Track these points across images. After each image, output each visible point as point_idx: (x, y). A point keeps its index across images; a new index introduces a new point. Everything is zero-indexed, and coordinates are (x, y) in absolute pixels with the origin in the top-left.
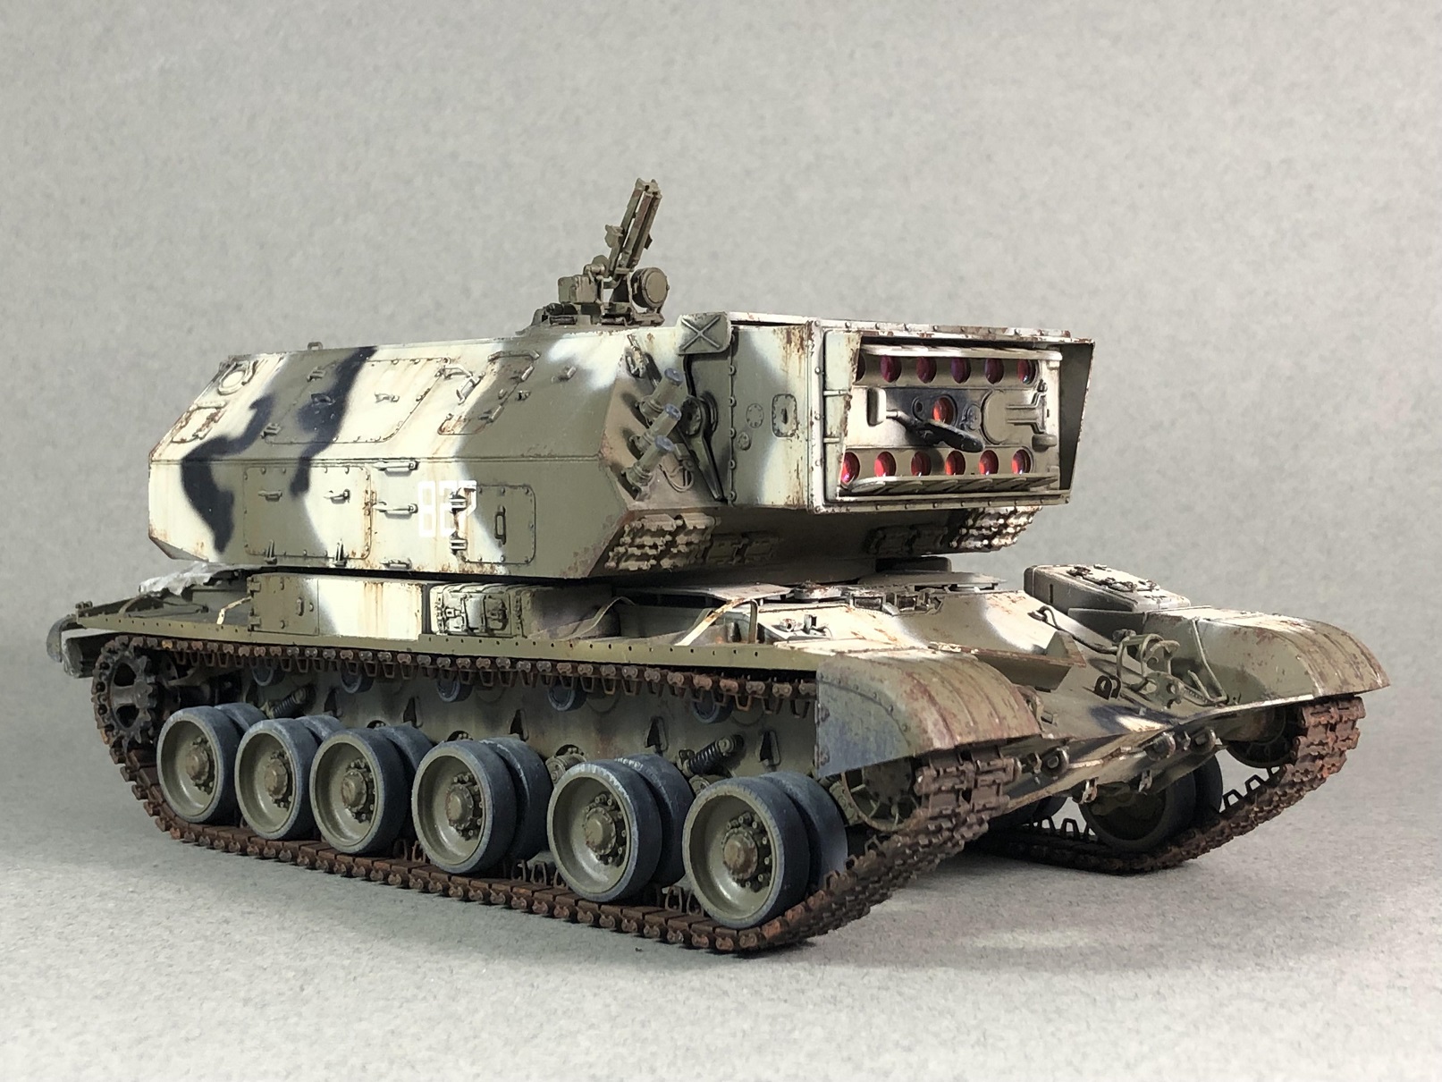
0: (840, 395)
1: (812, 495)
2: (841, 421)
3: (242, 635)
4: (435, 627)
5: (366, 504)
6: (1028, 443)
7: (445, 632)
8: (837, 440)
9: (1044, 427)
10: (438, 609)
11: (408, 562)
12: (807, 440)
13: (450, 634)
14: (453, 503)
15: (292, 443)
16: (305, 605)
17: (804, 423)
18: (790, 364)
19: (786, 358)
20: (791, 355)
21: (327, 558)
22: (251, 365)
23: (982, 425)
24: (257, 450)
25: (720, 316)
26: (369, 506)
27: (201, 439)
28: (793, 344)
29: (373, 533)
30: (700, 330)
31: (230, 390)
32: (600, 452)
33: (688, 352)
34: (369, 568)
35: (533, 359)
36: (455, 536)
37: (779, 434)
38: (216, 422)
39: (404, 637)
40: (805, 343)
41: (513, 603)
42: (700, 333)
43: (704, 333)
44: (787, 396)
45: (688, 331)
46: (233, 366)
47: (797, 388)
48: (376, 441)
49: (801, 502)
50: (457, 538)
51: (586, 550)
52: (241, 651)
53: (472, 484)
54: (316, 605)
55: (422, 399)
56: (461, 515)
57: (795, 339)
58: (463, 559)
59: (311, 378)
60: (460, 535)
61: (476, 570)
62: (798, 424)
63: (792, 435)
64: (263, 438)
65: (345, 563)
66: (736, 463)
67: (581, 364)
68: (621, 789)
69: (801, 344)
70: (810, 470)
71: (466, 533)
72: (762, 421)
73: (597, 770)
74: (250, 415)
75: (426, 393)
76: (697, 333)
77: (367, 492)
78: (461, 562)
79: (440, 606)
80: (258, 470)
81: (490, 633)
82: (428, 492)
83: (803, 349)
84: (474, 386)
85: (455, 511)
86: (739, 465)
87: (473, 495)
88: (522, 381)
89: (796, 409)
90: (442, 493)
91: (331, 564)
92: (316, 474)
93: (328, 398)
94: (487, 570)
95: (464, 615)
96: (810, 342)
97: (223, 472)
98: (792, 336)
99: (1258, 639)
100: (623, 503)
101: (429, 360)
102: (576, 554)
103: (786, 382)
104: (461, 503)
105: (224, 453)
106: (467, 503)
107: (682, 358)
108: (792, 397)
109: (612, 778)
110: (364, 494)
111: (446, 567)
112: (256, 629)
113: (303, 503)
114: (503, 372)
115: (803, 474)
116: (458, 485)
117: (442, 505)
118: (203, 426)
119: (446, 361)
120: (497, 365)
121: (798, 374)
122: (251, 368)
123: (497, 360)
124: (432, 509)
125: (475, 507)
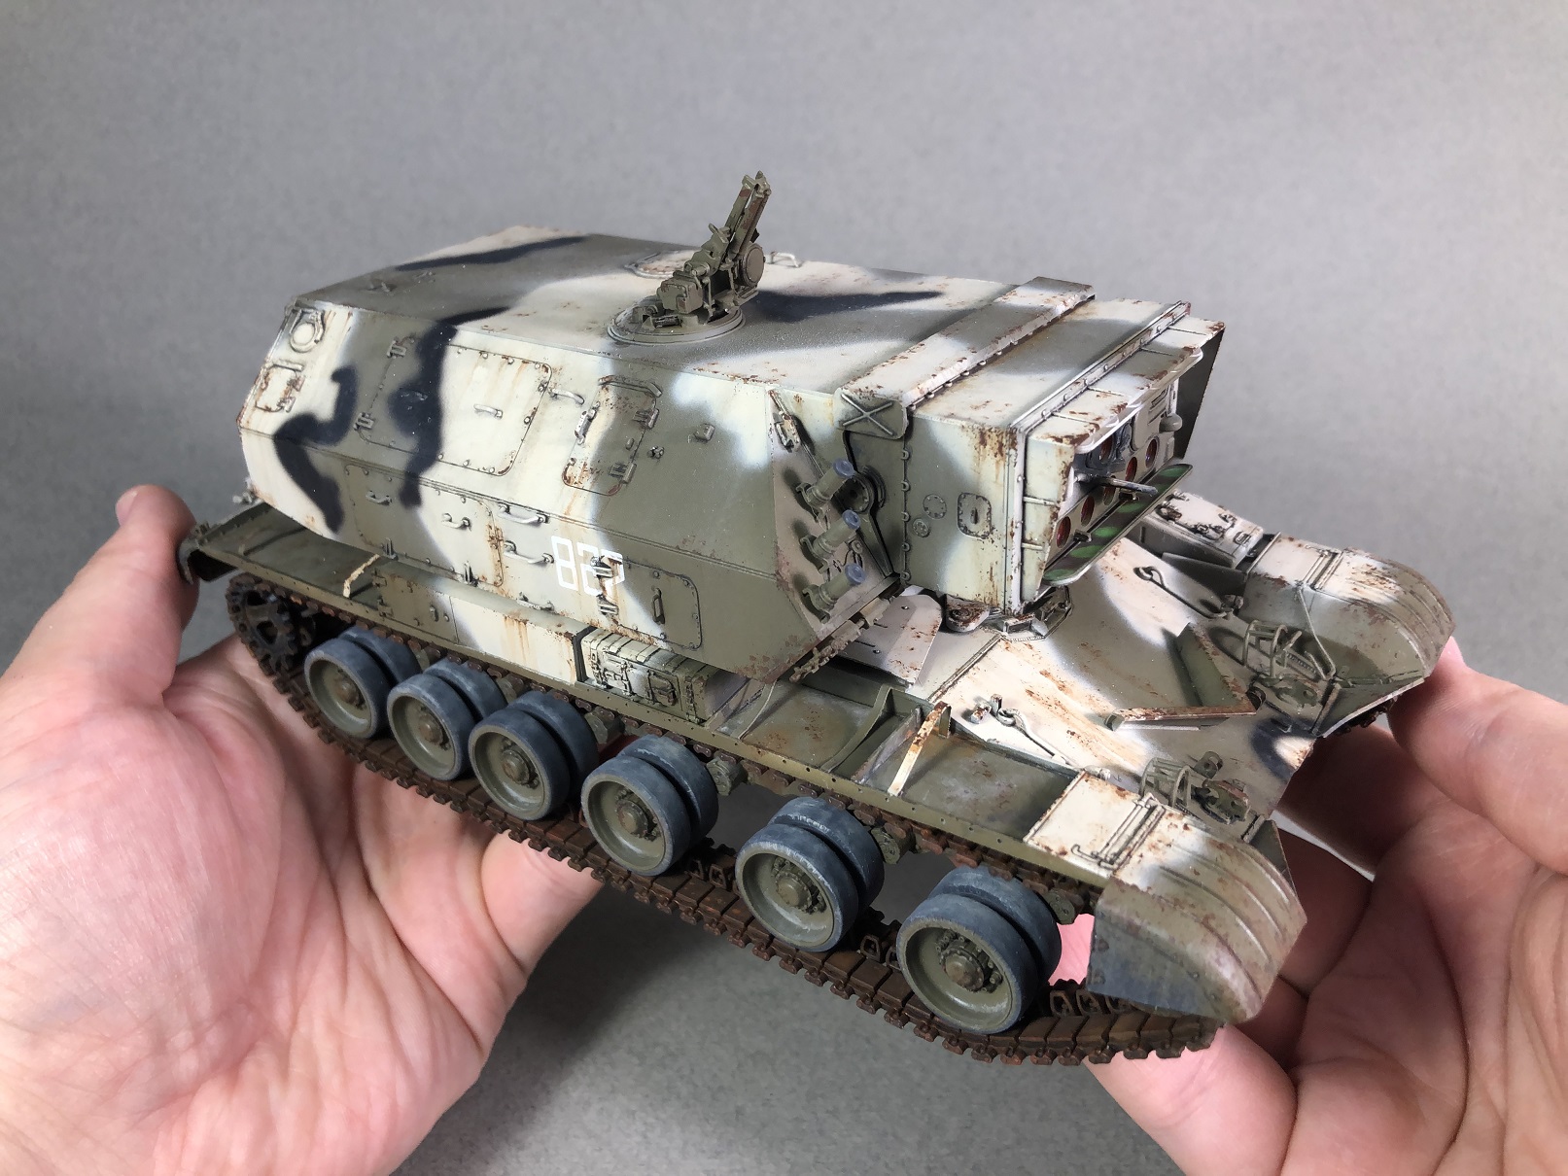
0: (1045, 504)
1: (1010, 601)
2: (1046, 532)
3: (375, 617)
4: (590, 672)
5: (492, 538)
6: (1157, 433)
7: (604, 683)
8: (1040, 547)
10: (592, 661)
11: (549, 607)
12: (1006, 548)
13: (609, 688)
14: (597, 570)
15: (390, 447)
16: (439, 614)
17: (1000, 528)
18: (984, 467)
19: (979, 459)
20: (984, 457)
21: (454, 572)
22: (319, 318)
24: (353, 445)
25: (893, 401)
26: (496, 541)
27: (287, 411)
28: (988, 447)
29: (504, 566)
30: (868, 410)
31: (303, 348)
32: (778, 573)
33: (850, 428)
34: (504, 597)
35: (653, 395)
36: (602, 597)
37: (966, 530)
38: (298, 391)
39: (557, 677)
40: (1005, 450)
41: (683, 687)
42: (867, 414)
43: (871, 415)
44: (977, 497)
45: (852, 409)
46: (299, 314)
47: (994, 493)
48: (490, 474)
50: (605, 601)
53: (618, 557)
54: (451, 618)
55: (530, 422)
56: (608, 583)
57: (992, 442)
59: (393, 354)
60: (608, 599)
61: (630, 635)
62: (992, 529)
63: (984, 537)
64: (356, 431)
65: (476, 584)
66: (910, 546)
67: (718, 421)
69: (1000, 450)
70: (1007, 579)
71: (616, 600)
72: (944, 514)
73: (792, 855)
74: (334, 390)
75: (533, 414)
76: (862, 414)
77: (490, 527)
78: (612, 622)
79: (595, 662)
80: (360, 472)
81: (659, 706)
82: (563, 549)
83: (1002, 455)
84: (590, 420)
85: (600, 577)
86: (913, 548)
87: (621, 569)
88: (648, 428)
89: (990, 513)
90: (581, 556)
91: (460, 580)
92: (427, 493)
93: (420, 392)
94: (645, 639)
95: (626, 683)
96: (1011, 450)
97: (320, 457)
98: (987, 437)
99: (1371, 619)
100: (810, 628)
101: (524, 362)
102: (753, 658)
103: (978, 483)
104: (607, 572)
105: (316, 437)
106: (615, 573)
107: (841, 432)
108: (985, 499)
110: (487, 528)
111: (593, 621)
112: (389, 617)
113: (417, 515)
114: (622, 406)
115: (999, 578)
116: (600, 552)
117: (582, 565)
118: (286, 393)
119: (547, 371)
120: (611, 395)
121: (994, 478)
122: (320, 322)
123: (609, 386)
124: (571, 565)
125: (623, 579)
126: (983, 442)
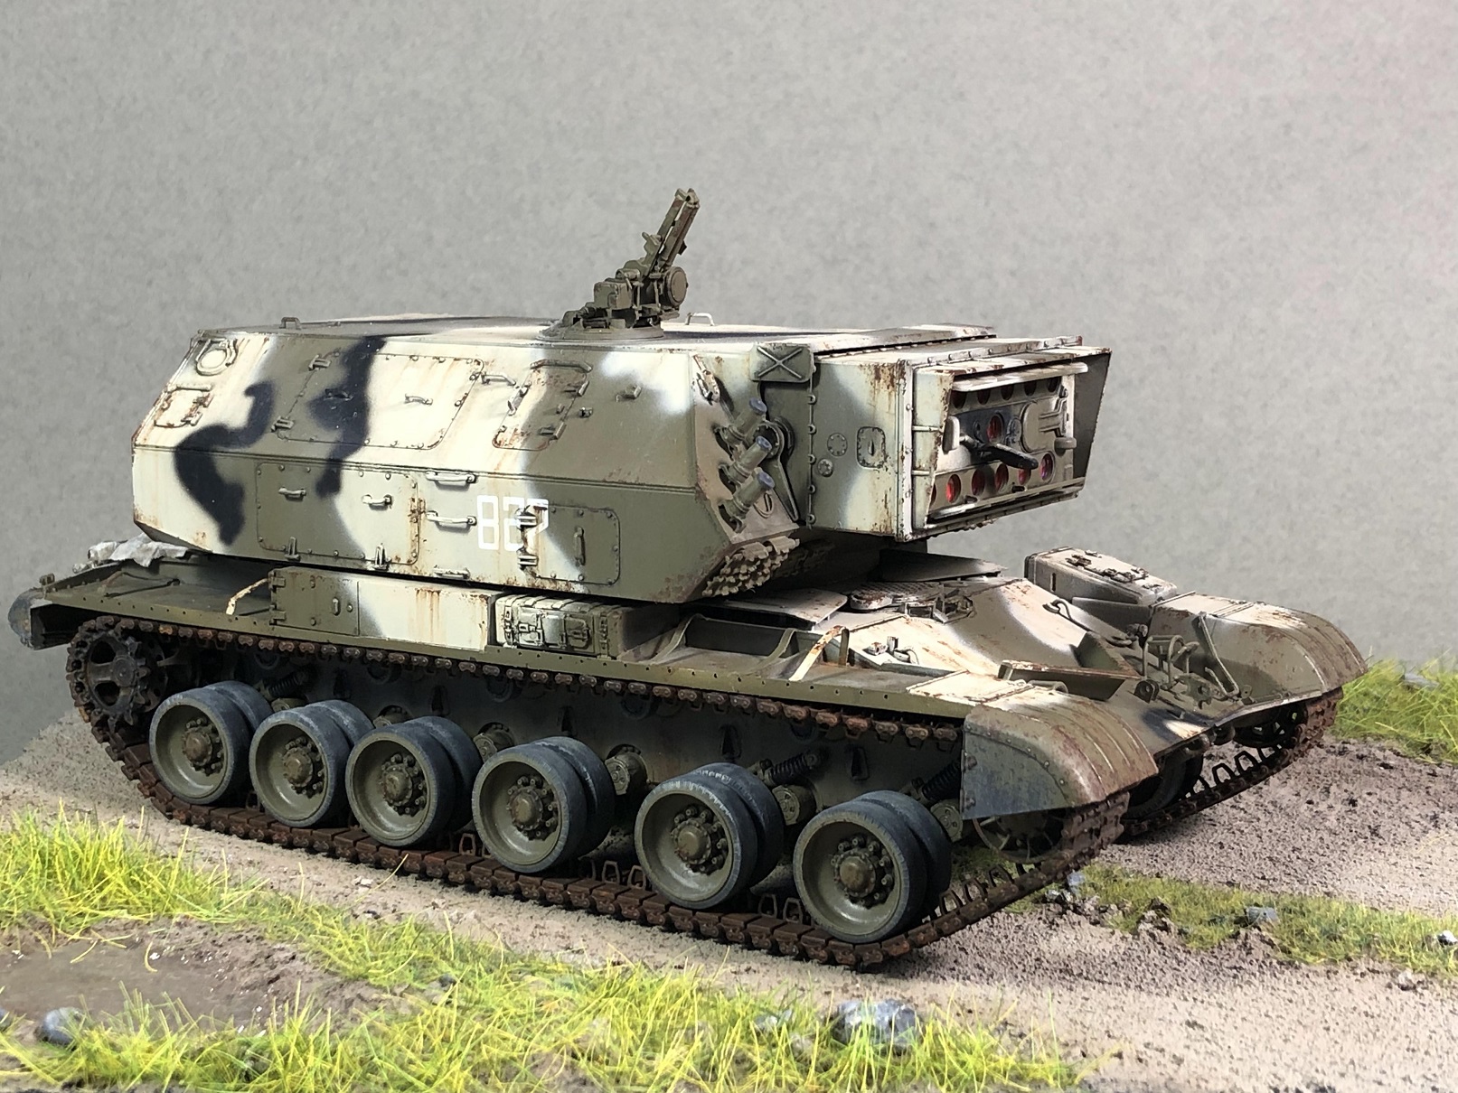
0: (930, 431)
1: (902, 525)
2: (931, 456)
3: (262, 627)
4: (501, 638)
5: (413, 512)
6: (1052, 447)
7: (514, 644)
8: (927, 473)
9: (1064, 431)
10: (506, 621)
11: (466, 572)
12: (898, 475)
13: (520, 647)
14: (522, 520)
15: (311, 440)
16: (342, 604)
17: (893, 456)
18: (879, 399)
19: (875, 391)
20: (879, 390)
21: (364, 560)
22: (231, 344)
23: (1022, 438)
24: (268, 444)
25: (803, 348)
26: (417, 514)
27: (193, 425)
28: (882, 381)
29: (421, 541)
30: (780, 359)
31: (212, 371)
32: (697, 485)
33: (764, 379)
34: (416, 574)
35: (585, 371)
36: (523, 550)
37: (864, 463)
38: (205, 406)
39: (467, 646)
40: (896, 381)
42: (780, 362)
43: (783, 363)
44: (874, 429)
45: (766, 359)
46: (207, 344)
47: (887, 423)
48: (419, 448)
49: (889, 530)
50: (526, 553)
51: (681, 577)
52: (262, 644)
53: (544, 503)
54: (356, 605)
55: (461, 404)
56: (530, 533)
57: (885, 376)
58: (534, 574)
59: (314, 366)
60: (529, 550)
61: (549, 586)
62: (886, 457)
63: (879, 466)
64: (273, 431)
65: (388, 567)
66: (816, 489)
67: (645, 383)
68: (722, 806)
69: (892, 381)
70: (900, 502)
71: (537, 550)
72: (845, 450)
73: (694, 788)
74: (248, 402)
75: (464, 398)
76: (776, 362)
77: (413, 500)
78: (530, 577)
79: (509, 619)
80: (275, 466)
81: (570, 650)
82: (488, 507)
83: (893, 385)
84: (522, 395)
85: (523, 528)
86: (819, 487)
87: (545, 514)
88: (579, 395)
89: (884, 442)
90: (506, 508)
91: (370, 567)
92: (349, 477)
93: (345, 394)
94: (562, 586)
95: (540, 631)
96: (902, 380)
97: (227, 464)
98: (881, 372)
99: (1267, 639)
100: (724, 537)
101: (455, 359)
102: (668, 580)
103: (873, 417)
104: (531, 521)
105: (228, 444)
106: (538, 521)
107: (757, 384)
108: (880, 430)
109: (712, 795)
110: (409, 502)
111: (512, 581)
112: (278, 623)
113: (332, 503)
114: (552, 383)
115: (892, 505)
116: (526, 502)
117: (506, 520)
118: (191, 410)
119: (479, 363)
120: (543, 374)
121: (888, 409)
122: (232, 348)
123: (541, 369)
124: (494, 523)
125: (546, 525)
126: (878, 378)
